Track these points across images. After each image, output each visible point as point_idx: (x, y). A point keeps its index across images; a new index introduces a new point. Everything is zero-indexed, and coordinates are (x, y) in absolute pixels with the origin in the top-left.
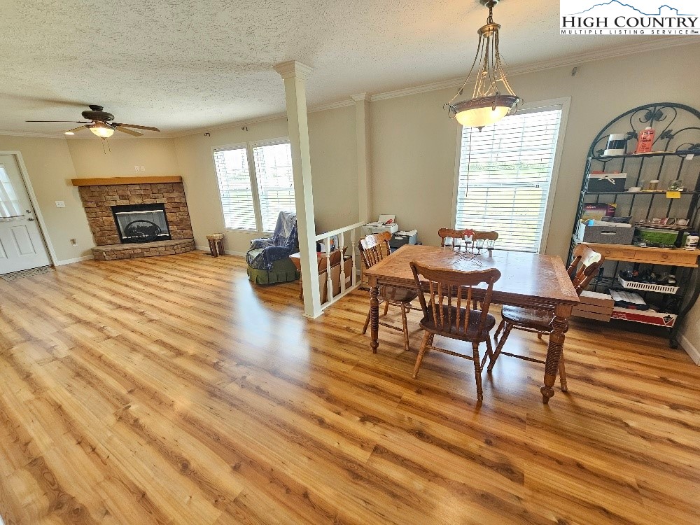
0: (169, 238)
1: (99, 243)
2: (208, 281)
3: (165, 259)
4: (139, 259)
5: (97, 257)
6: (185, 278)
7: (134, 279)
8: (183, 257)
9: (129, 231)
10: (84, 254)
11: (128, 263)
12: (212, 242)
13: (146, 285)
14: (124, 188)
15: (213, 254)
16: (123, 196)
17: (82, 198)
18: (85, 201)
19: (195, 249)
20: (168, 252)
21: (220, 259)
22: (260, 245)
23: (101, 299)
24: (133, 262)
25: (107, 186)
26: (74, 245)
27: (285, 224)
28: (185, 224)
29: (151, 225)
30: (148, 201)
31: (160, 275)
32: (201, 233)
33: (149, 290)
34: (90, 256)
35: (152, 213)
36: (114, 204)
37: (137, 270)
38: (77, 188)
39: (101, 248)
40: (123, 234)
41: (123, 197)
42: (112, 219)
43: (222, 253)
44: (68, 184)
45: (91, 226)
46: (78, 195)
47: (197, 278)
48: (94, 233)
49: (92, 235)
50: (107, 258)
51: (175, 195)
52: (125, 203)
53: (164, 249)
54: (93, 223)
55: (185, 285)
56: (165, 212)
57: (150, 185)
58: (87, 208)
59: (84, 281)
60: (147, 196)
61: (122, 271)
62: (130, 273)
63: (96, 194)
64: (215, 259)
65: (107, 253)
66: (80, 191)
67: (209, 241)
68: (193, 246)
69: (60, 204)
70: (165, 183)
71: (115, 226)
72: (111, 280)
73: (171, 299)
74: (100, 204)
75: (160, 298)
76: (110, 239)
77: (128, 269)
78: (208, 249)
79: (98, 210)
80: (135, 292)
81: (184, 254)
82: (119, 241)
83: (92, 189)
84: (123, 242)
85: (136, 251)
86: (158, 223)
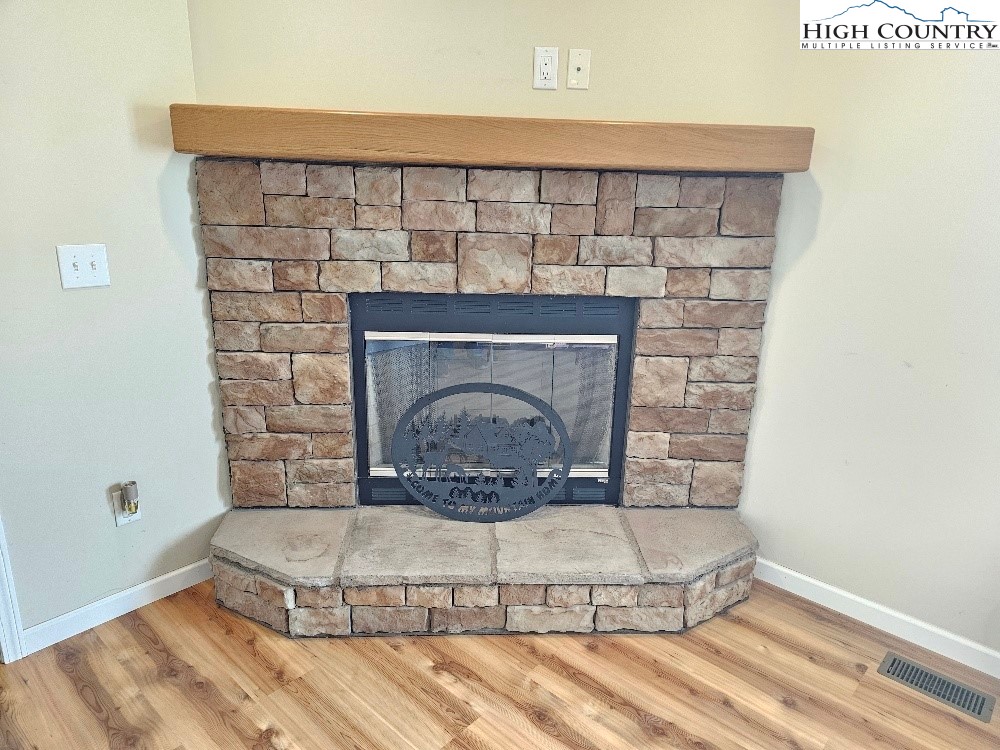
1: (246, 495)
10: (167, 561)
14: (452, 188)
16: (429, 236)
17: (204, 225)
18: (214, 252)
25: (356, 165)
26: (123, 519)
29: (532, 412)
30: (559, 280)
36: (370, 282)
38: (184, 167)
40: (375, 453)
41: (427, 245)
44: (144, 136)
45: (225, 403)
46: (184, 206)
48: (229, 439)
49: (214, 448)
50: (301, 620)
51: (714, 252)
52: (436, 278)
56: (626, 351)
63: (283, 210)
65: (307, 597)
66: (198, 189)
70: (681, 174)
71: (345, 411)
74: (296, 274)
76: (306, 478)
79: (276, 310)
82: (351, 493)
83: (271, 179)
84: (377, 495)
85: (468, 598)
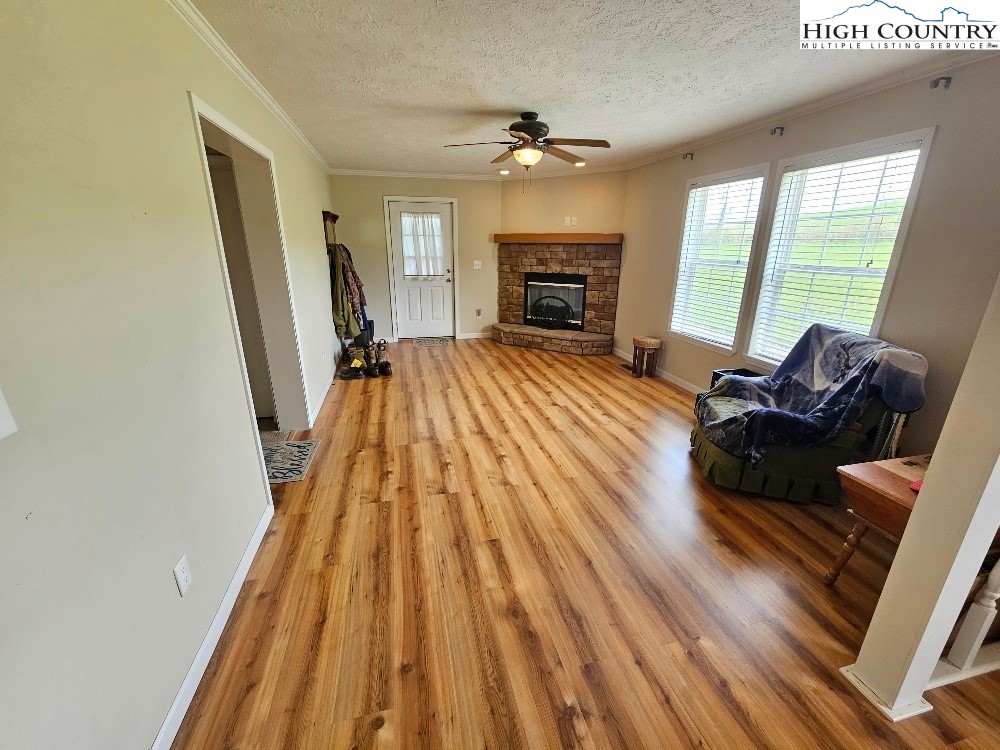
0: (580, 328)
1: (503, 319)
2: (614, 427)
3: (566, 360)
4: (536, 351)
5: (495, 338)
6: (580, 407)
7: (518, 387)
8: (590, 362)
9: (537, 308)
10: (484, 330)
11: (521, 355)
12: (639, 350)
13: (528, 401)
14: (545, 248)
15: (635, 371)
16: (541, 260)
17: (499, 257)
18: (501, 263)
19: (611, 353)
20: (572, 350)
21: (645, 384)
22: (737, 390)
23: (470, 408)
24: (528, 355)
26: (478, 318)
27: (819, 357)
28: (608, 311)
29: (563, 305)
30: (568, 270)
31: (550, 388)
32: (628, 333)
33: (528, 413)
34: (488, 334)
35: (568, 288)
36: (528, 270)
37: (529, 371)
38: (497, 245)
39: (502, 327)
40: (529, 312)
41: (541, 262)
42: (522, 290)
43: (651, 373)
44: (490, 240)
46: (496, 254)
47: (598, 414)
48: (500, 305)
50: (503, 341)
51: (604, 264)
52: (541, 269)
53: (569, 344)
54: (503, 292)
55: (577, 422)
56: (585, 289)
57: (579, 246)
58: (501, 271)
59: (469, 369)
60: (569, 263)
61: (510, 366)
62: (517, 372)
63: (514, 254)
64: (636, 382)
65: (506, 335)
66: (499, 250)
67: (636, 348)
68: (609, 347)
69: (478, 264)
70: (597, 244)
71: (522, 300)
72: (493, 377)
73: (547, 446)
74: (514, 268)
75: (534, 435)
76: (513, 316)
77: (518, 365)
78: (630, 358)
79: (510, 276)
80: (510, 409)
81: (594, 359)
82: (522, 321)
83: (512, 248)
84: (527, 322)
85: (535, 339)
86: (572, 304)
